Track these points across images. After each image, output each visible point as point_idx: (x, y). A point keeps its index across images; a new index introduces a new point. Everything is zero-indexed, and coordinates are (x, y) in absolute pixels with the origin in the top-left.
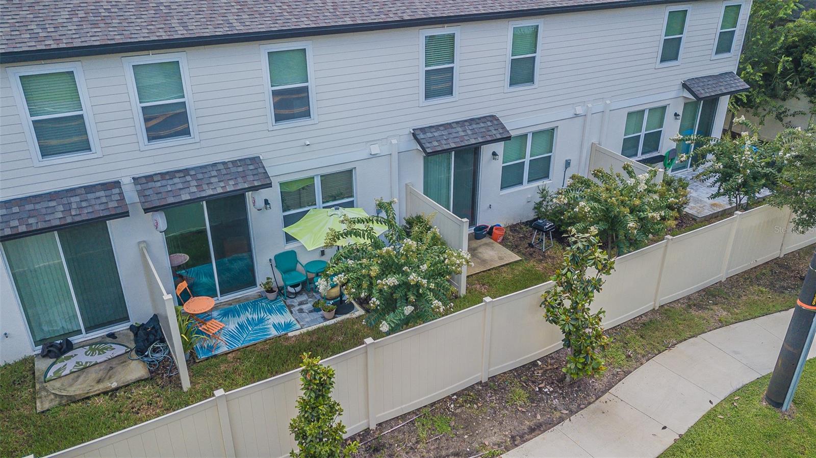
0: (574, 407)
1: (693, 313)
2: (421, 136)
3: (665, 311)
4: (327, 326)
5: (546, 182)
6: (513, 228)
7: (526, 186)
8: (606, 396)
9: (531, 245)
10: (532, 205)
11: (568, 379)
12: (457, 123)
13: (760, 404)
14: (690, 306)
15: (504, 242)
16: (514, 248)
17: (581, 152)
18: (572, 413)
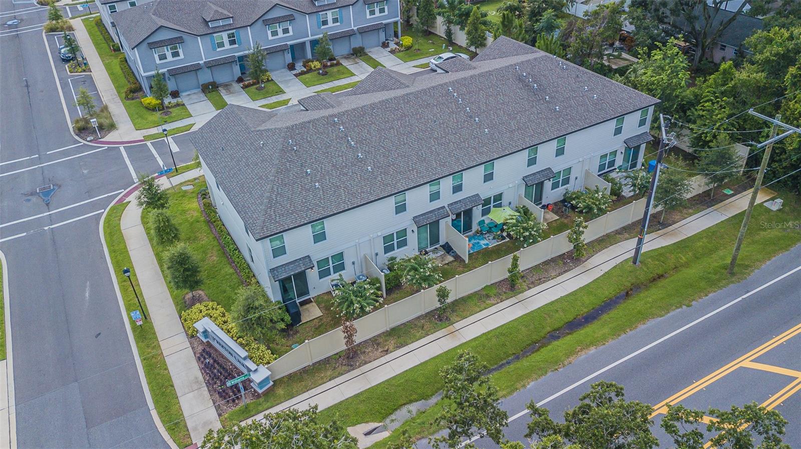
0: (576, 266)
1: (617, 236)
2: (526, 179)
3: (608, 236)
4: (499, 244)
5: (568, 185)
6: (555, 204)
7: (561, 188)
8: (586, 262)
9: (562, 212)
10: (563, 194)
11: (575, 258)
12: (537, 172)
13: (631, 263)
14: (616, 234)
15: (552, 211)
16: (556, 213)
17: (582, 173)
18: (576, 267)
